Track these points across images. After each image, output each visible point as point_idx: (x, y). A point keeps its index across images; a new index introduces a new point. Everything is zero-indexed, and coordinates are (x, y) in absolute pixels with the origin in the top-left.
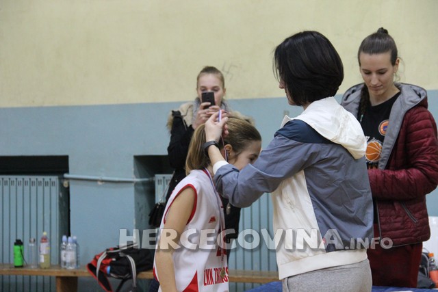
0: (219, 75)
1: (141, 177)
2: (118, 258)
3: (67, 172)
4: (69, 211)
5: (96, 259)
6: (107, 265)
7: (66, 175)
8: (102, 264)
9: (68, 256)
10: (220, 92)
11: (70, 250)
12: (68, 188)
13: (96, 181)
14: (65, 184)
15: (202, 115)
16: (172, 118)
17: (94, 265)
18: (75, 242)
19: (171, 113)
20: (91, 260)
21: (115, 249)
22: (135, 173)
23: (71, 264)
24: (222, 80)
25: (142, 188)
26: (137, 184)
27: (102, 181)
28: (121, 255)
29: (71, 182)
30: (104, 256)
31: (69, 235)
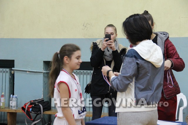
0: (114, 28)
1: (46, 71)
2: (35, 105)
3: (14, 67)
4: (14, 84)
5: (25, 105)
6: (30, 108)
7: (13, 69)
8: (28, 107)
9: (13, 103)
10: (114, 35)
11: (14, 101)
12: (14, 74)
13: (26, 71)
14: (12, 72)
15: (105, 44)
16: (93, 45)
17: (24, 108)
18: (16, 97)
19: (92, 43)
20: (23, 105)
21: (34, 101)
22: (43, 69)
23: (14, 107)
24: (116, 30)
25: (46, 75)
26: (44, 73)
27: (29, 71)
28: (37, 103)
29: (15, 71)
30: (29, 104)
31: (13, 94)
